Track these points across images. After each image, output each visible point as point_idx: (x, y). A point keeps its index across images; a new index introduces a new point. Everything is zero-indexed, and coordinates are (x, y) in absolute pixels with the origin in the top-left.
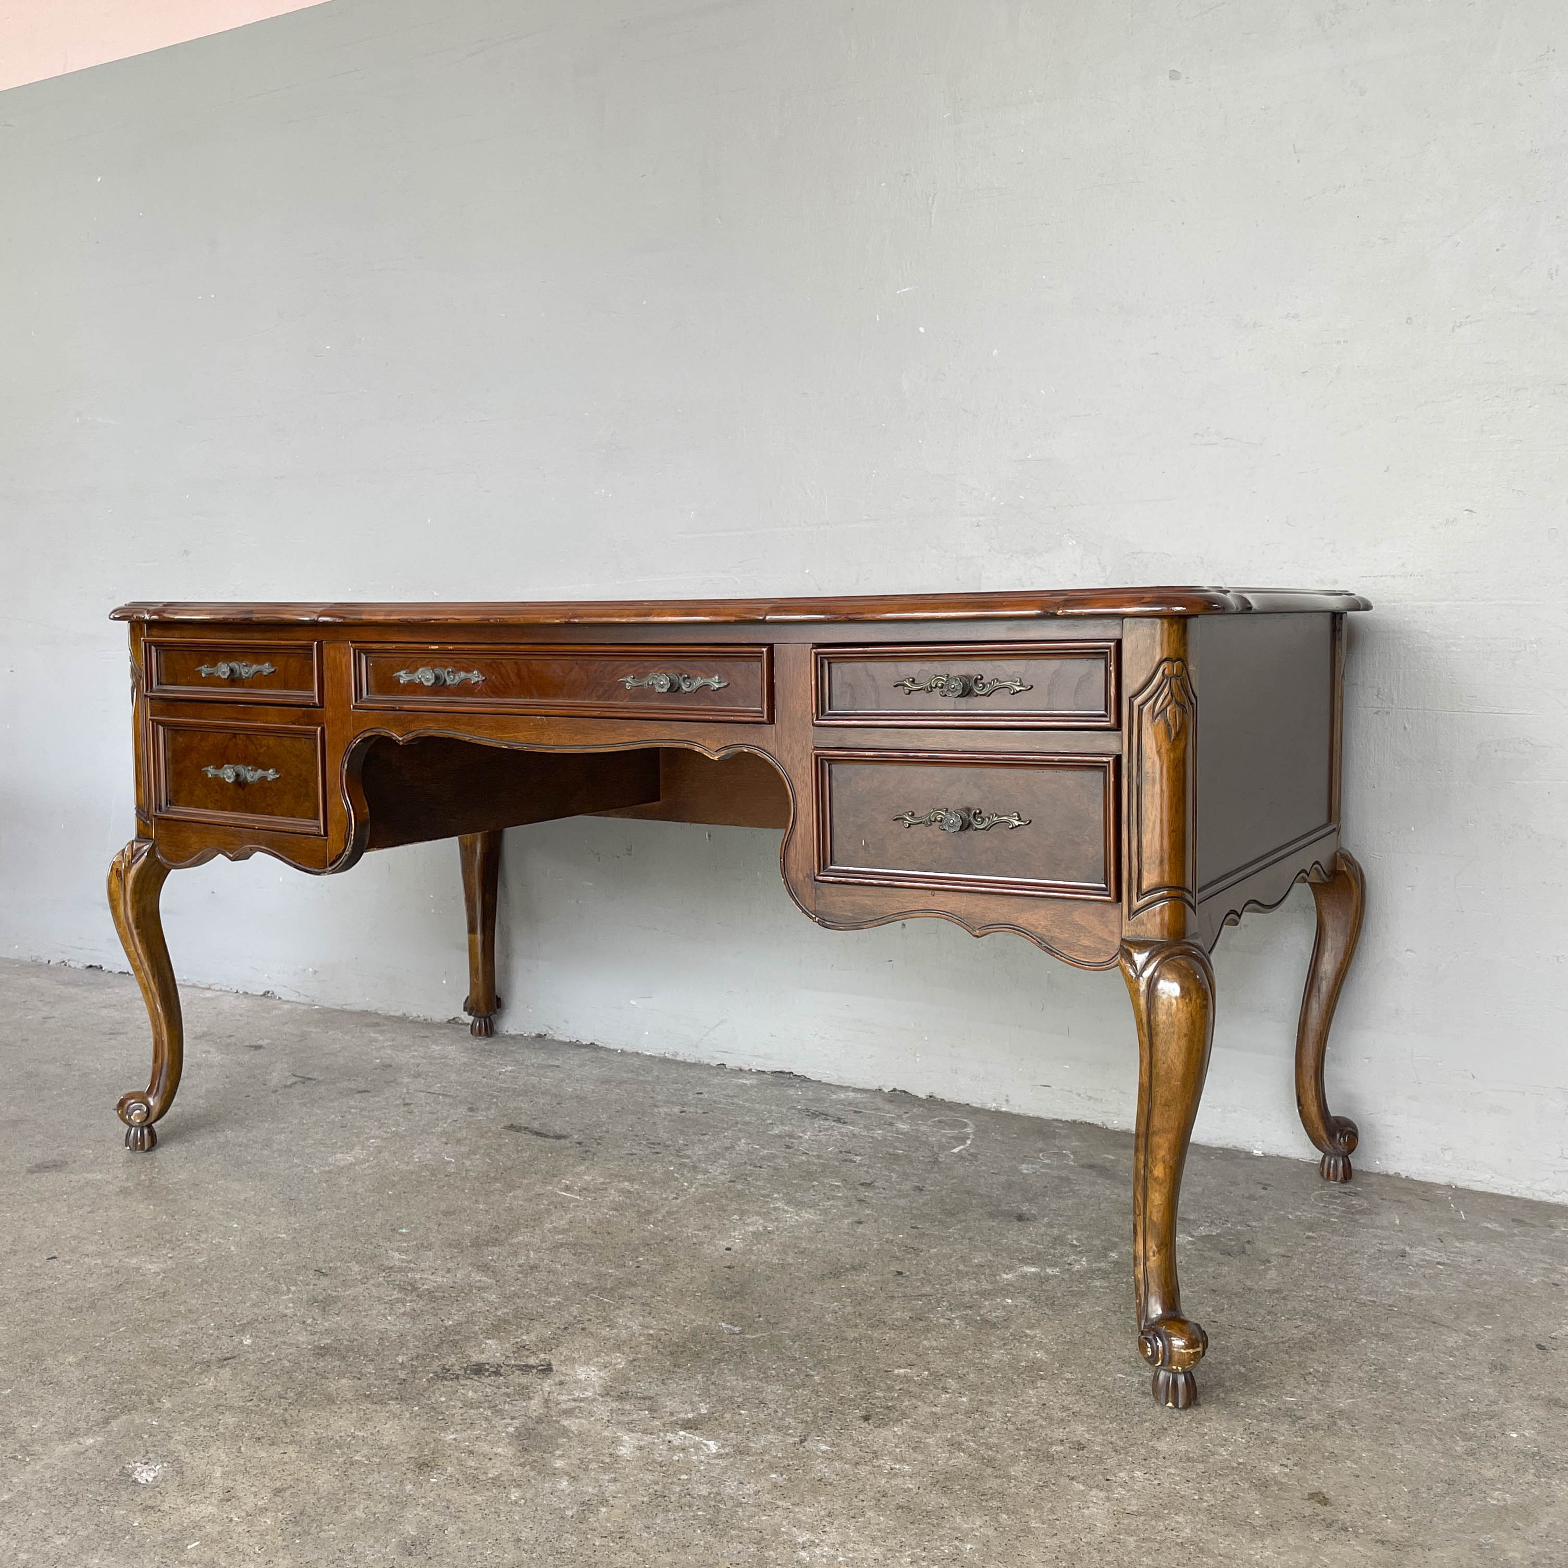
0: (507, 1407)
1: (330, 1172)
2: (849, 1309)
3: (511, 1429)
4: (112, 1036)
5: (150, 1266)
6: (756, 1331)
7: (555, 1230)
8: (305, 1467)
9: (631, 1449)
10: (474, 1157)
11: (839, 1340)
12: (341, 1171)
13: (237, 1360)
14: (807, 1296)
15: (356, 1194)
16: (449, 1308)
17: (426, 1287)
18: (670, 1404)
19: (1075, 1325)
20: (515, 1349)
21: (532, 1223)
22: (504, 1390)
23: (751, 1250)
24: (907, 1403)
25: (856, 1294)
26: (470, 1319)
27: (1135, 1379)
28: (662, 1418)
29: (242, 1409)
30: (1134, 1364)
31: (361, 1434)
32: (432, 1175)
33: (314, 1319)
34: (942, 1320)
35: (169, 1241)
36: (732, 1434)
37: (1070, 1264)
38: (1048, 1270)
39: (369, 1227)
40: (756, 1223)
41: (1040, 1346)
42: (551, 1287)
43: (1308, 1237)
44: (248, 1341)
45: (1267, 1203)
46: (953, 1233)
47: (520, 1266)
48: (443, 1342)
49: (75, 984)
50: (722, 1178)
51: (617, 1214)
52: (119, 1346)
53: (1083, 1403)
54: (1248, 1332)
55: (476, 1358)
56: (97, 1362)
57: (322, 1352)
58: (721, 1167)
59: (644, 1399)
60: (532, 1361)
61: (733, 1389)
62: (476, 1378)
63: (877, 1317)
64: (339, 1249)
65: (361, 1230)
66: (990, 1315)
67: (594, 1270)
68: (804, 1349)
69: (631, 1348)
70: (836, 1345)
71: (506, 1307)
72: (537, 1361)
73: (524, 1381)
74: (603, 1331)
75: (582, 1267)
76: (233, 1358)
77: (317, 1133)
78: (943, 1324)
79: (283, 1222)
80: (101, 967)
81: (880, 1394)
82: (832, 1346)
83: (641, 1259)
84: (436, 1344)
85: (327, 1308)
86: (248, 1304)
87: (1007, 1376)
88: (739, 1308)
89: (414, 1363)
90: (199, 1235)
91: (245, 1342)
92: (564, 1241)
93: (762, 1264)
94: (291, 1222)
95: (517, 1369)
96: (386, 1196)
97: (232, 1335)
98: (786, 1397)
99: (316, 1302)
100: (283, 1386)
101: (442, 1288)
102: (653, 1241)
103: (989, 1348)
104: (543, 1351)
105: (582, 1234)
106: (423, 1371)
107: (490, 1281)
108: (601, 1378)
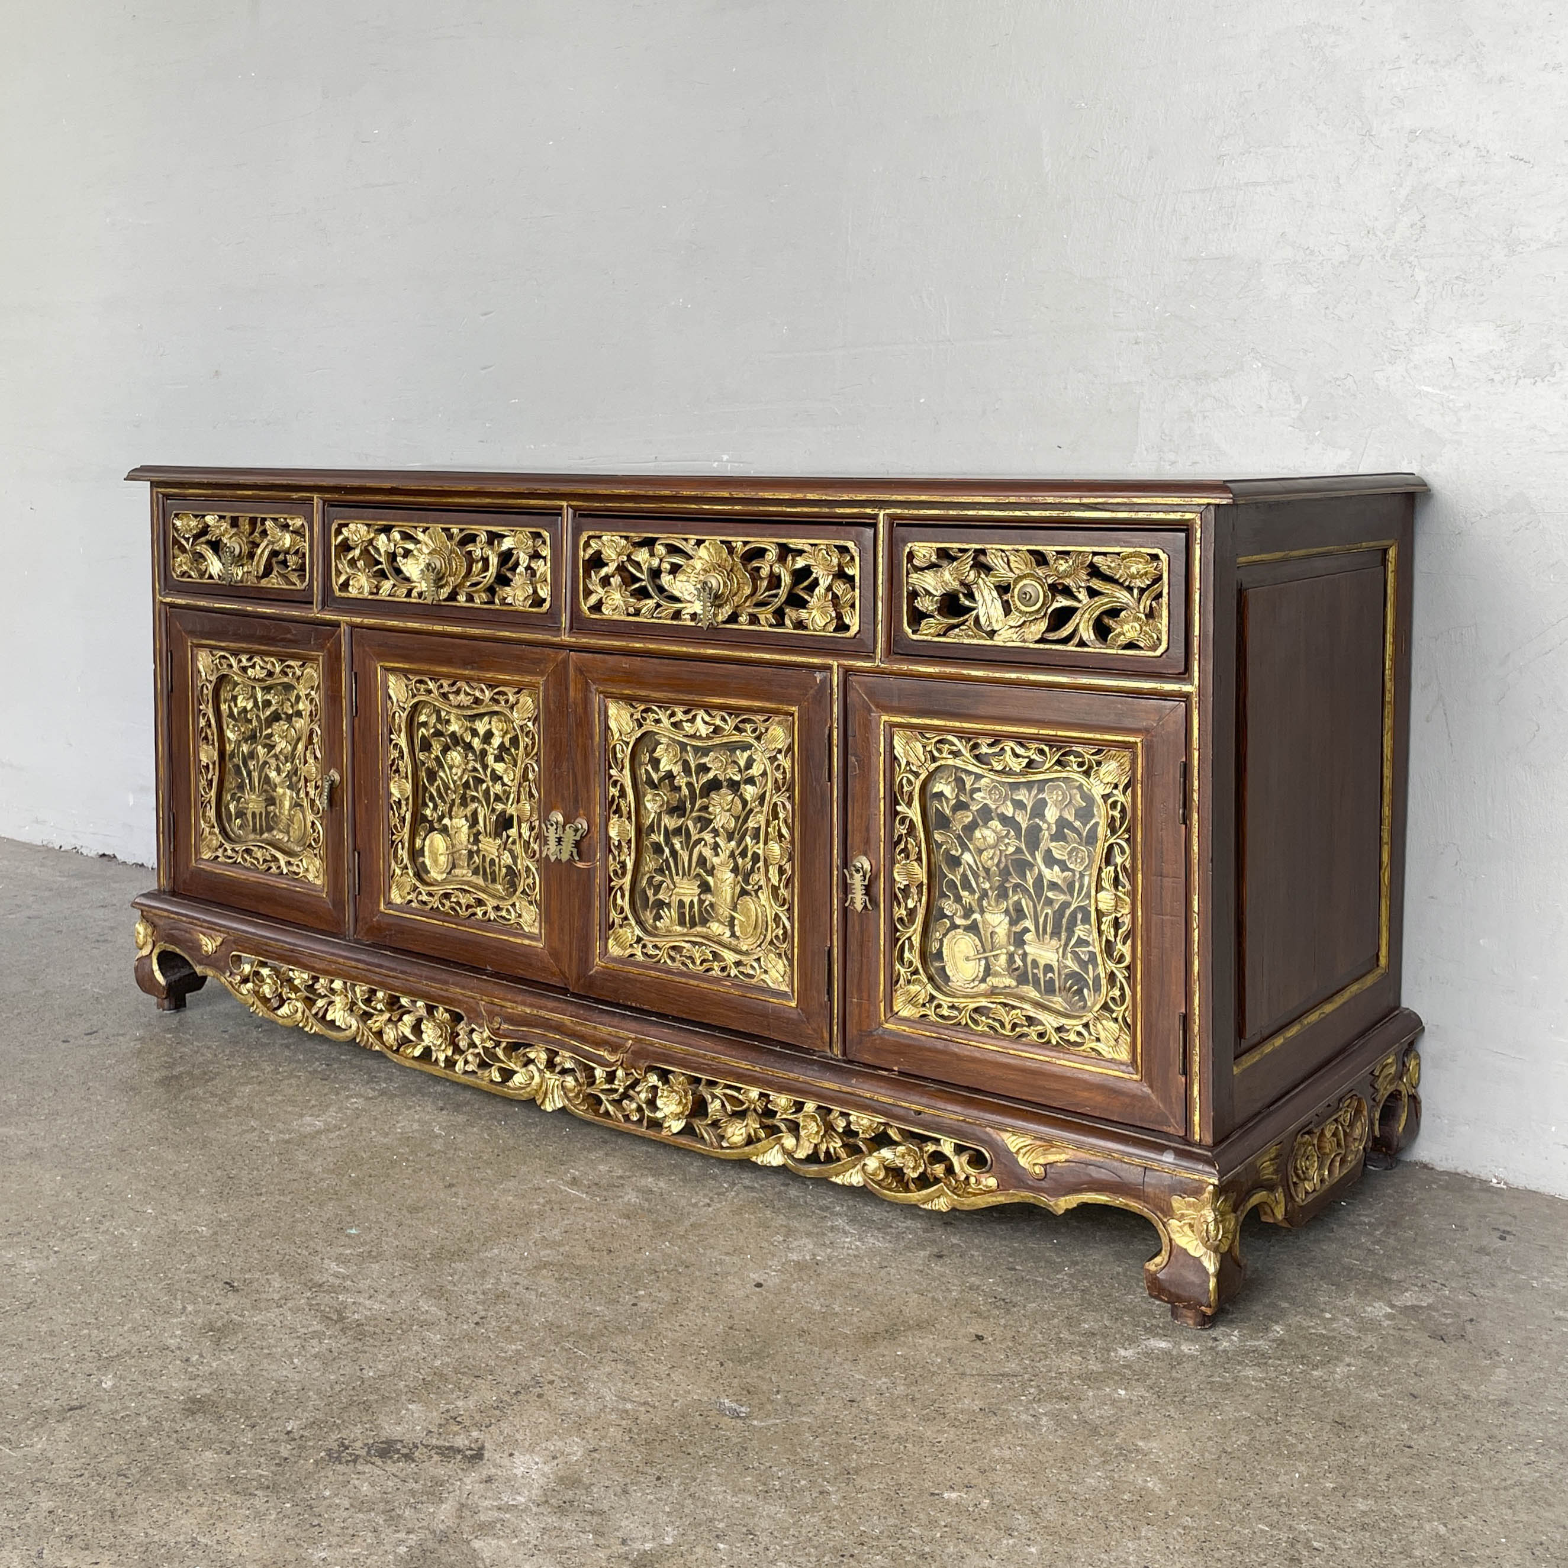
0: (407, 1512)
1: (287, 1142)
2: (901, 1389)
3: (402, 1550)
5: (26, 1264)
6: (768, 1416)
7: (543, 1243)
10: (469, 1129)
11: (877, 1438)
12: (302, 1141)
13: (84, 1412)
14: (847, 1365)
15: (311, 1174)
16: (376, 1350)
17: (356, 1316)
18: (626, 1524)
19: (1210, 1438)
20: (443, 1422)
21: (516, 1231)
22: (411, 1484)
23: (789, 1289)
24: (951, 1549)
25: (914, 1367)
26: (397, 1373)
27: (1283, 1536)
28: (609, 1547)
29: (66, 1491)
30: (1285, 1510)
31: (204, 1540)
32: (412, 1152)
34: (1024, 1417)
35: (62, 1229)
38: (1183, 1348)
39: (312, 1223)
40: (804, 1248)
41: (1155, 1468)
42: (515, 1328)
43: (1558, 1319)
44: (107, 1384)
45: (1504, 1261)
46: (1062, 1281)
48: (352, 1403)
51: (628, 1224)
54: (1456, 1467)
55: (391, 1430)
57: (195, 1406)
59: (592, 1513)
60: (461, 1442)
61: (715, 1506)
62: (379, 1462)
63: (936, 1405)
64: (265, 1253)
65: (300, 1227)
66: (1092, 1414)
67: (578, 1306)
68: (827, 1448)
69: (595, 1430)
70: (871, 1445)
71: (449, 1355)
72: (467, 1442)
73: (441, 1472)
74: (565, 1400)
75: (563, 1299)
76: (81, 1407)
77: (290, 1086)
78: (1025, 1422)
79: (209, 1210)
80: (115, 857)
81: (916, 1531)
82: (865, 1448)
83: (642, 1293)
84: (342, 1406)
85: (222, 1341)
86: (126, 1328)
87: (1100, 1515)
88: (753, 1378)
89: (305, 1434)
90: (100, 1222)
91: (104, 1385)
92: (549, 1259)
93: (798, 1310)
94: (219, 1210)
95: (437, 1453)
96: (346, 1180)
97: (91, 1372)
98: (786, 1525)
99: (211, 1330)
100: (128, 1457)
101: (375, 1319)
102: (663, 1267)
103: (1082, 1466)
104: (478, 1426)
105: (575, 1250)
106: (313, 1447)
107: (439, 1313)
108: (544, 1474)
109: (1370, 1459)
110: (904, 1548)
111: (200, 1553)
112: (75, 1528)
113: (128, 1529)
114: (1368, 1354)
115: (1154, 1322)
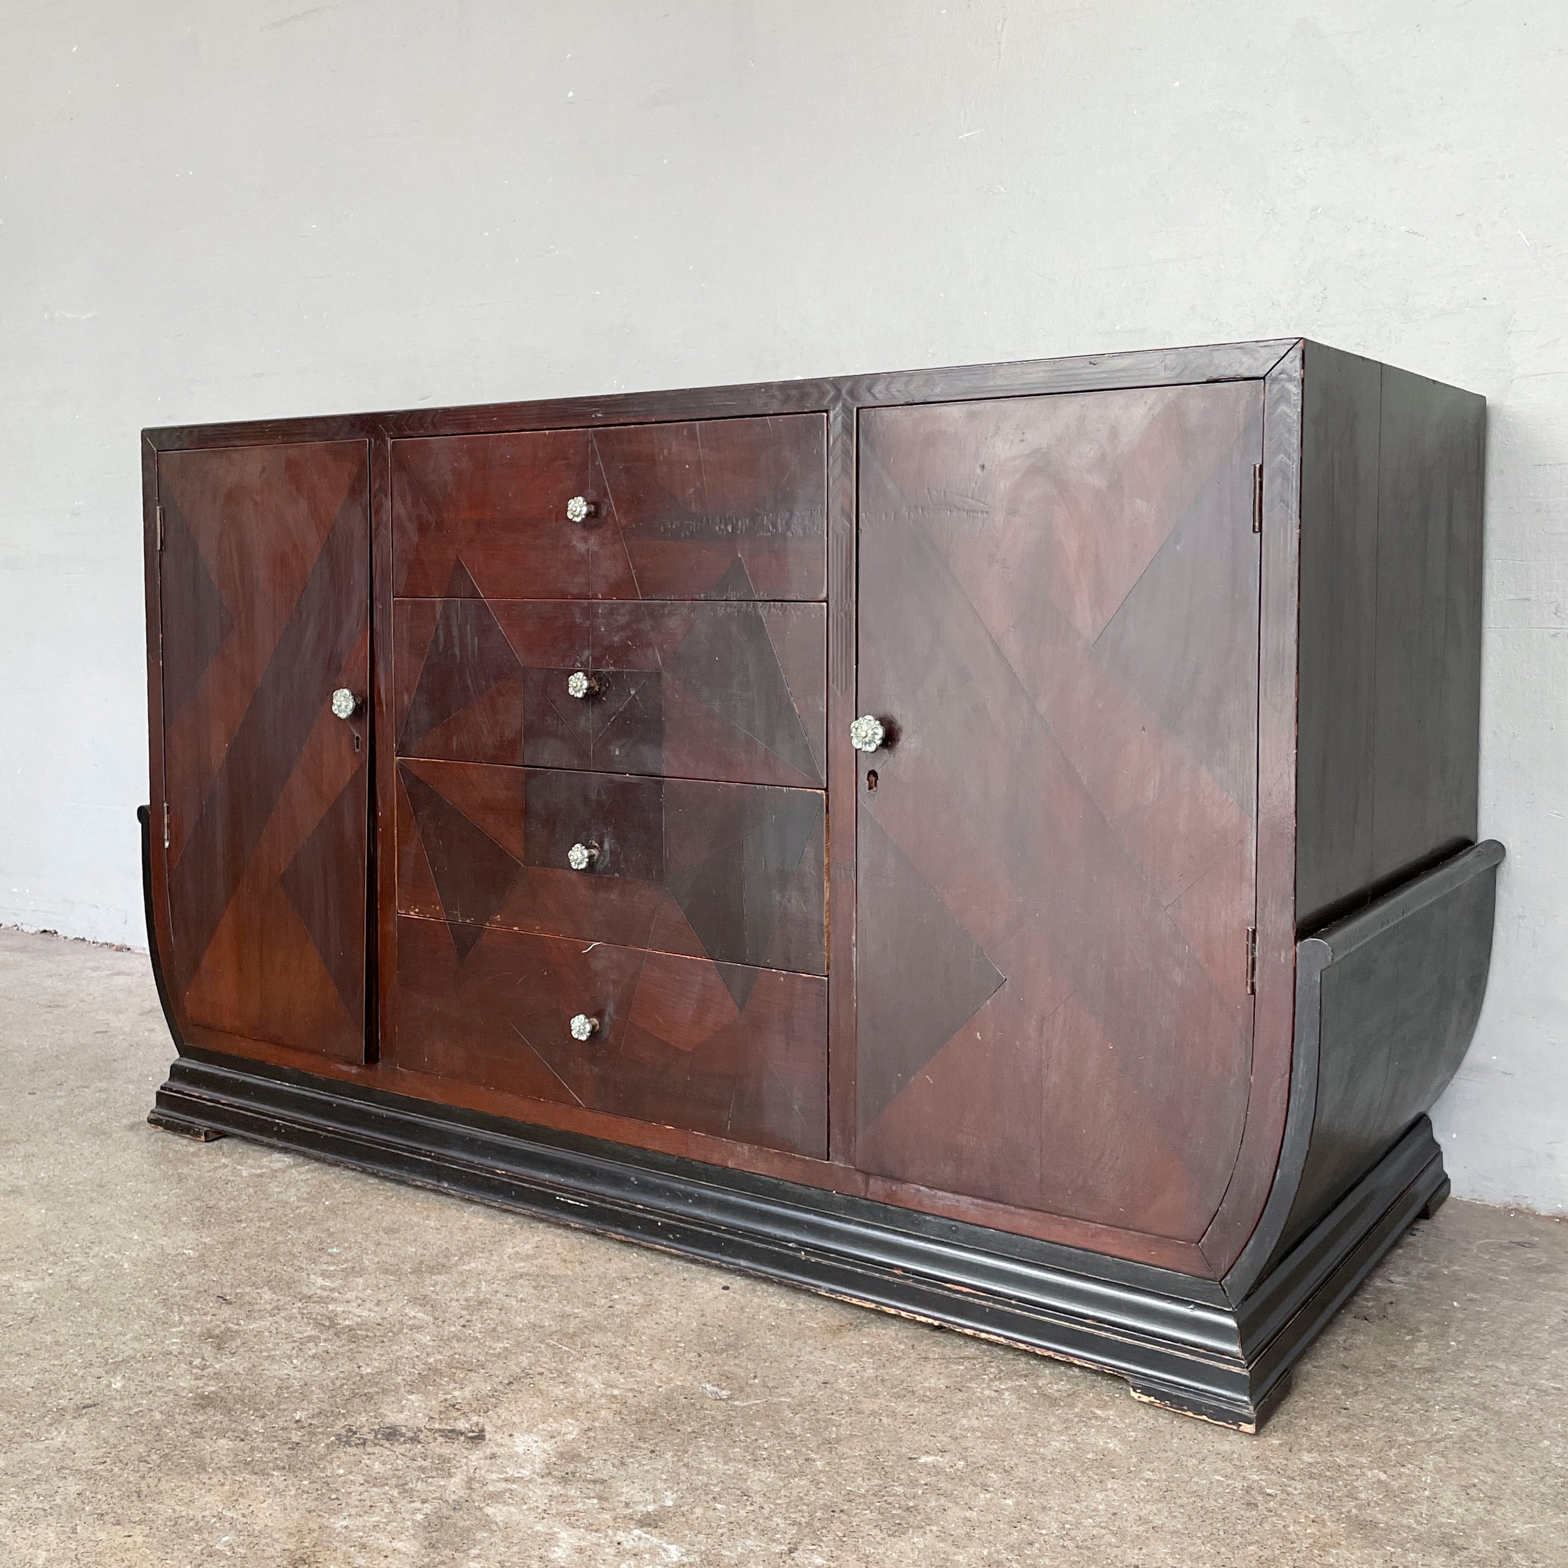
0: (420, 1486)
1: (261, 1176)
2: (870, 1372)
3: (419, 1517)
4: (49, 1009)
5: (23, 1285)
6: (748, 1397)
7: (517, 1256)
8: (151, 1557)
9: (568, 1552)
11: (853, 1413)
12: (274, 1174)
13: (98, 1409)
14: (816, 1353)
15: (287, 1203)
16: (371, 1351)
17: (347, 1322)
18: (627, 1491)
20: (442, 1409)
21: (491, 1247)
22: (420, 1462)
23: (755, 1291)
24: (933, 1504)
25: (881, 1354)
26: (394, 1368)
27: (1238, 1484)
28: (614, 1510)
29: (91, 1476)
30: (1237, 1463)
31: (230, 1514)
33: (203, 1359)
34: (987, 1392)
35: (54, 1254)
36: (701, 1537)
39: (293, 1244)
41: (1114, 1432)
42: (500, 1329)
44: (117, 1385)
47: (466, 1300)
48: (354, 1395)
49: (23, 950)
53: (1166, 1514)
55: (394, 1417)
57: (204, 1402)
59: (594, 1482)
60: (462, 1425)
61: (709, 1474)
62: (387, 1445)
63: (905, 1384)
64: (253, 1271)
65: (283, 1248)
66: (1051, 1388)
67: (557, 1309)
68: (807, 1423)
69: (588, 1413)
70: (848, 1419)
71: (440, 1353)
72: (467, 1426)
73: (446, 1451)
74: (555, 1389)
75: (542, 1304)
78: (989, 1397)
79: (193, 1235)
80: (56, 932)
81: (900, 1490)
82: (843, 1422)
83: (617, 1297)
84: (345, 1398)
85: (222, 1346)
86: (128, 1337)
87: (1068, 1472)
88: (730, 1366)
89: (313, 1422)
90: (89, 1248)
91: (114, 1386)
92: (525, 1270)
93: (765, 1309)
94: (203, 1235)
95: (442, 1436)
96: (321, 1207)
97: (100, 1375)
98: (777, 1487)
99: (210, 1337)
100: (146, 1445)
101: (366, 1324)
102: (635, 1275)
103: (1046, 1432)
104: (476, 1412)
105: (549, 1263)
106: (322, 1433)
107: (426, 1318)
108: (544, 1451)
109: (1312, 1420)
110: (890, 1504)
111: (227, 1524)
112: (105, 1507)
113: (156, 1506)
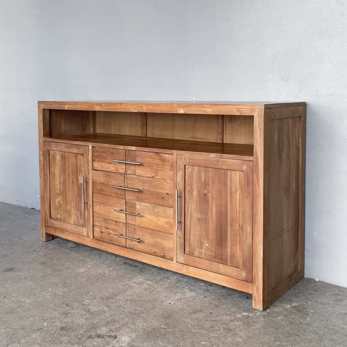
1: (77, 275)
2: (195, 323)
5: (27, 301)
6: (170, 329)
7: (128, 295)
10: (113, 271)
11: (190, 332)
12: (79, 274)
14: (186, 319)
15: (82, 282)
16: (96, 317)
17: (92, 311)
19: (252, 332)
20: (109, 331)
21: (123, 293)
22: (104, 342)
23: (175, 304)
25: (198, 319)
26: (100, 321)
32: (102, 277)
35: (33, 294)
37: (256, 313)
38: (250, 314)
39: (82, 292)
40: (179, 296)
41: (241, 338)
42: (123, 312)
44: (45, 324)
45: (314, 296)
46: (228, 302)
48: (92, 327)
50: (174, 281)
51: (145, 291)
52: (15, 324)
54: (296, 336)
55: (99, 332)
56: (9, 328)
57: (62, 329)
58: (175, 278)
60: (112, 334)
62: (98, 338)
63: (202, 326)
64: (74, 298)
65: (80, 293)
66: (231, 327)
67: (134, 308)
68: (181, 335)
69: (138, 332)
71: (110, 318)
72: (114, 335)
73: (109, 340)
74: (132, 326)
75: (132, 307)
76: (41, 329)
77: (76, 262)
78: (218, 329)
79: (62, 289)
82: (188, 334)
83: (147, 305)
84: (90, 328)
85: (67, 316)
86: (48, 314)
88: (168, 322)
89: (84, 333)
90: (41, 292)
92: (129, 299)
93: (177, 308)
94: (64, 289)
95: (108, 337)
96: (89, 283)
97: (42, 322)
99: (64, 314)
100: (51, 338)
101: (96, 311)
102: (151, 300)
103: (228, 337)
104: (116, 331)
105: (134, 297)
106: (85, 336)
107: (108, 310)
108: (128, 340)
109: (281, 335)
114: (284, 315)
115: (245, 309)
